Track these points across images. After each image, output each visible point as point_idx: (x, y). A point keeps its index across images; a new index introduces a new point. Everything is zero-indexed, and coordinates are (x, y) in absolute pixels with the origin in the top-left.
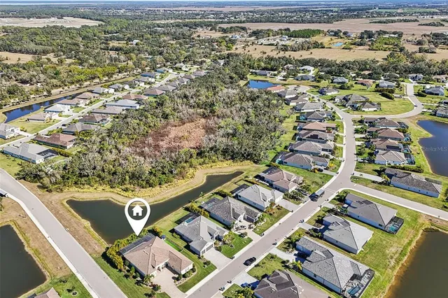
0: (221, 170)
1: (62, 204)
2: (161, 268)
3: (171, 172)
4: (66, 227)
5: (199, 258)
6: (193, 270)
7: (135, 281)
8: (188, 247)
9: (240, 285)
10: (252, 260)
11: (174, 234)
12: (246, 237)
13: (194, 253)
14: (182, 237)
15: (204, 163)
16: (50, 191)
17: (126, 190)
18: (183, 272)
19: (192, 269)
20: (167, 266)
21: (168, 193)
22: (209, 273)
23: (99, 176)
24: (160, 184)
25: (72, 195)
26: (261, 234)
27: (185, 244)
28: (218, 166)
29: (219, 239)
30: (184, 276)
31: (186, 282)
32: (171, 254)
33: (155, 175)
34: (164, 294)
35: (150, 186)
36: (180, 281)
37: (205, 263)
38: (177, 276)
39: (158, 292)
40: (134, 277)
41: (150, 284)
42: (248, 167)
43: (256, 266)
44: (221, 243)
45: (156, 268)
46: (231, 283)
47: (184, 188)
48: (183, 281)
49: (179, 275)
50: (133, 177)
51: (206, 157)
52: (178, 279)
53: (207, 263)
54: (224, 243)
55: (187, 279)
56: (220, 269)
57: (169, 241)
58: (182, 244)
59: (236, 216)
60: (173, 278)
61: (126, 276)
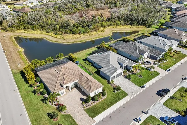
0: (123, 29)
1: (11, 38)
2: (70, 88)
3: (88, 26)
4: (4, 50)
5: (109, 83)
6: (103, 93)
7: (42, 97)
8: (98, 72)
9: (158, 117)
10: (166, 91)
11: (87, 62)
12: (153, 70)
13: (104, 78)
14: (93, 64)
15: (111, 25)
16: (7, 31)
17: (56, 34)
18: (92, 95)
19: (101, 93)
20: (76, 86)
21: (85, 38)
22: (120, 99)
23: (40, 25)
24: (80, 33)
25: (20, 34)
26: (167, 69)
27: (96, 70)
28: (120, 27)
29: (127, 69)
30: (93, 99)
31: (95, 106)
32: (81, 76)
33: (77, 28)
34: (69, 116)
35: (73, 34)
36: (88, 104)
37: (115, 89)
38: (85, 97)
39: (63, 113)
40: (42, 93)
41: (56, 103)
42: (142, 29)
43: (171, 98)
44: (129, 73)
45: (65, 86)
46: (146, 113)
47: (96, 36)
48: (91, 104)
49: (88, 97)
50: (62, 27)
51: (112, 22)
52: (86, 101)
53: (118, 89)
54: (132, 73)
55: (96, 102)
56: (131, 96)
57: (82, 66)
58: (93, 70)
59: (142, 53)
60: (82, 99)
61: (35, 92)
